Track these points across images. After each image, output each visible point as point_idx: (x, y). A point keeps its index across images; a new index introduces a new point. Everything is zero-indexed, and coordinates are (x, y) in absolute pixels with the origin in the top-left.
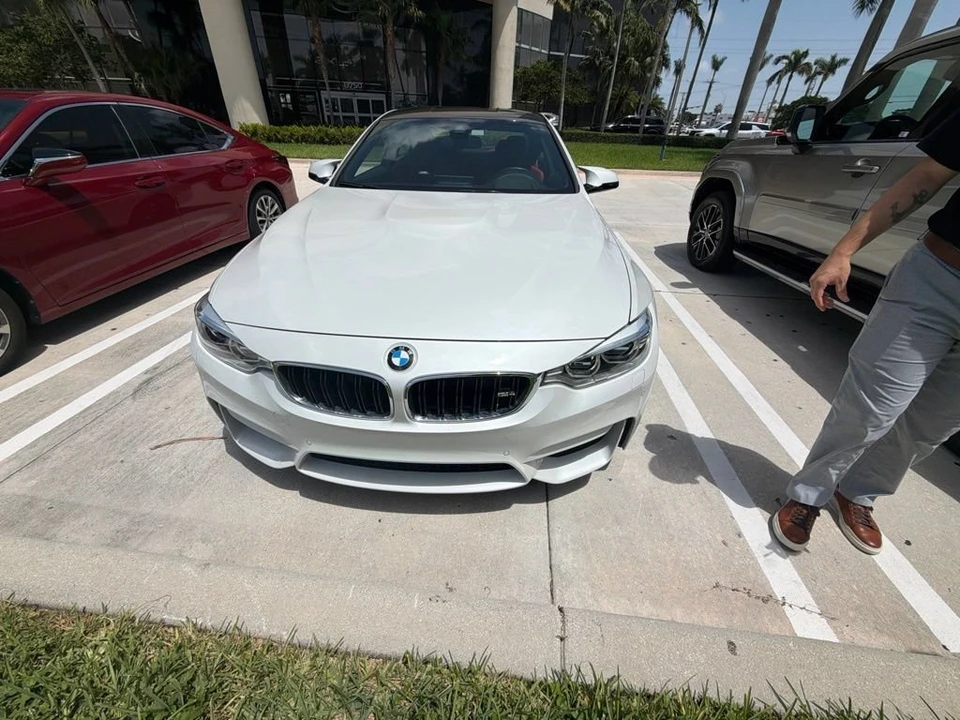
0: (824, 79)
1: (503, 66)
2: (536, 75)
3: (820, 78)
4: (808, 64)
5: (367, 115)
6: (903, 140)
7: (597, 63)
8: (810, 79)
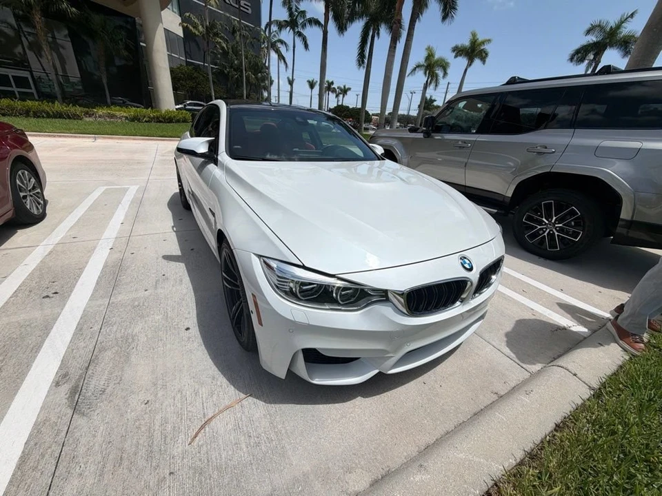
0: (343, 97)
1: (160, 65)
2: (182, 73)
3: (341, 96)
4: (334, 88)
5: (10, 89)
6: (473, 133)
7: (226, 72)
8: (337, 96)
